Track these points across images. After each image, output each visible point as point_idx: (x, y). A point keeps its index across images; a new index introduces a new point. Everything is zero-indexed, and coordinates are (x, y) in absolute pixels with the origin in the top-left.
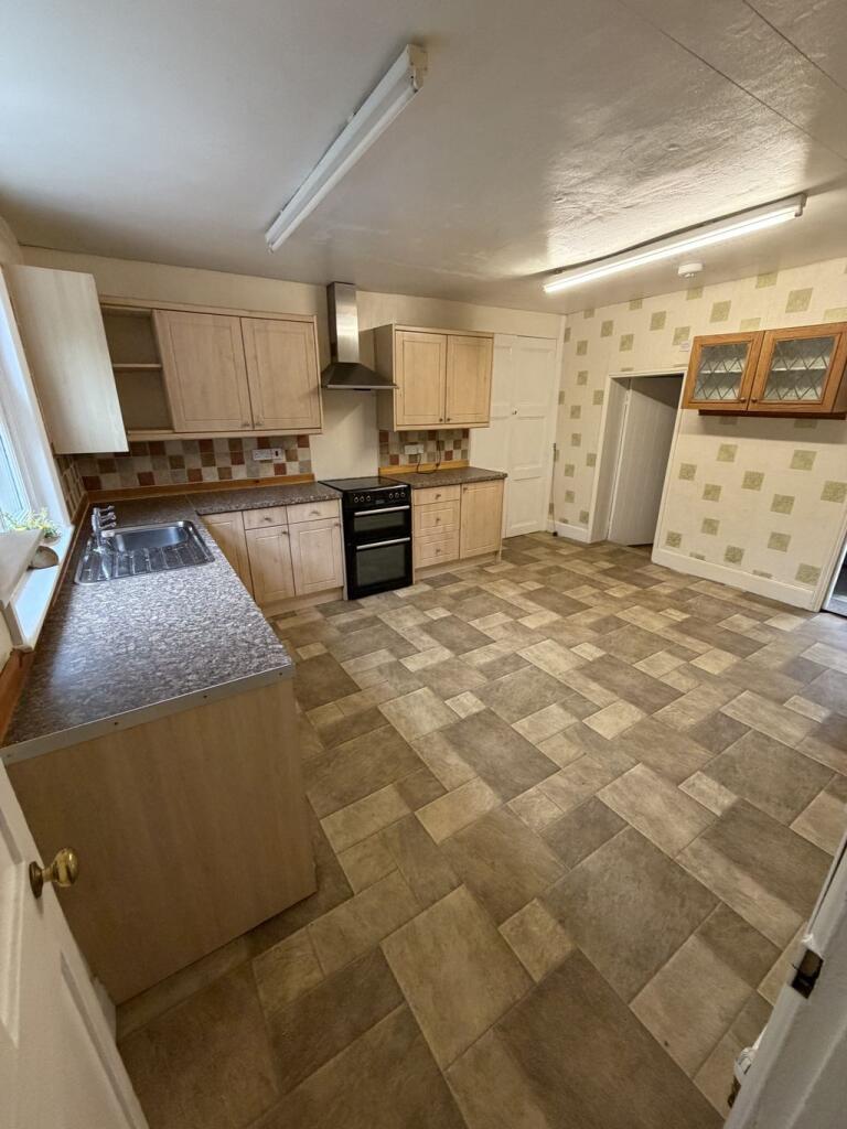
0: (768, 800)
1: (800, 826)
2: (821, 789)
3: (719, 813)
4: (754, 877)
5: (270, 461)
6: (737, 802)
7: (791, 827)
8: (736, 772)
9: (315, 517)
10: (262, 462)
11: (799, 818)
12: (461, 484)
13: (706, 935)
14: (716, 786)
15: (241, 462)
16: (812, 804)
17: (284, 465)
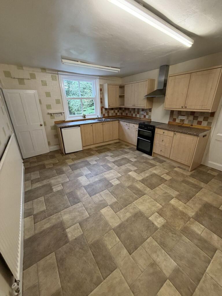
0: (50, 196)
1: (42, 199)
2: (46, 209)
3: (53, 187)
4: (40, 186)
5: (143, 114)
6: (53, 191)
7: (43, 197)
8: (60, 195)
9: (133, 127)
10: (142, 114)
11: (44, 199)
12: (174, 131)
13: (39, 178)
14: (58, 190)
15: (139, 114)
16: (45, 204)
17: (145, 115)
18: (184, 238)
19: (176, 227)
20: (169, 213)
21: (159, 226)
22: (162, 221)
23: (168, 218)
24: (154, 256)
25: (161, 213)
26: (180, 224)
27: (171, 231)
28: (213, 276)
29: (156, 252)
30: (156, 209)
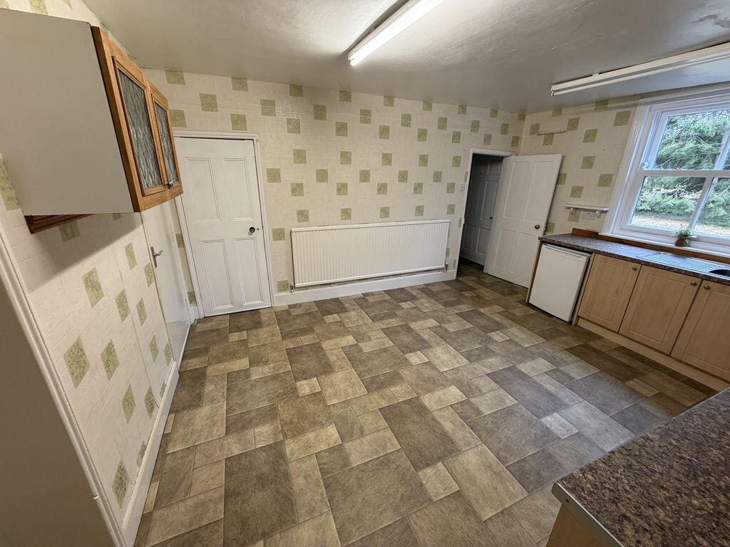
18: (266, 404)
19: (285, 403)
20: (311, 407)
21: (298, 384)
22: (303, 392)
23: (303, 401)
24: (272, 365)
25: (317, 397)
26: (286, 412)
27: (284, 394)
28: (219, 404)
29: (274, 368)
30: (327, 393)
